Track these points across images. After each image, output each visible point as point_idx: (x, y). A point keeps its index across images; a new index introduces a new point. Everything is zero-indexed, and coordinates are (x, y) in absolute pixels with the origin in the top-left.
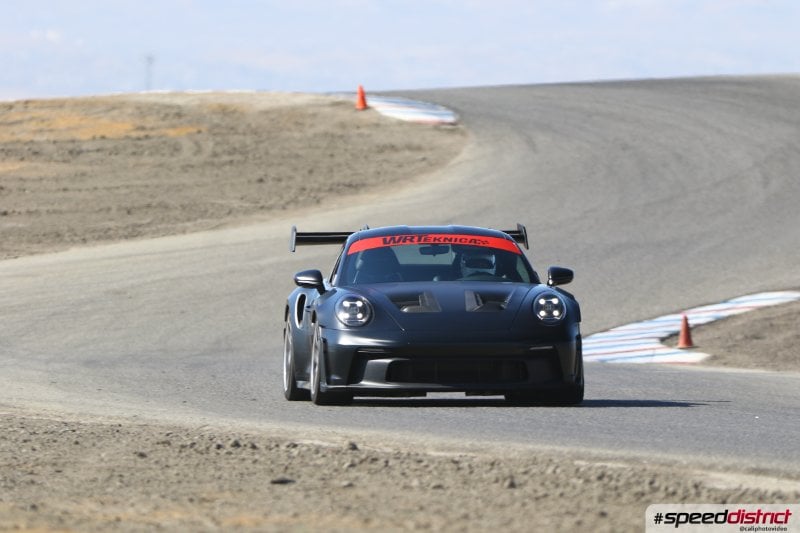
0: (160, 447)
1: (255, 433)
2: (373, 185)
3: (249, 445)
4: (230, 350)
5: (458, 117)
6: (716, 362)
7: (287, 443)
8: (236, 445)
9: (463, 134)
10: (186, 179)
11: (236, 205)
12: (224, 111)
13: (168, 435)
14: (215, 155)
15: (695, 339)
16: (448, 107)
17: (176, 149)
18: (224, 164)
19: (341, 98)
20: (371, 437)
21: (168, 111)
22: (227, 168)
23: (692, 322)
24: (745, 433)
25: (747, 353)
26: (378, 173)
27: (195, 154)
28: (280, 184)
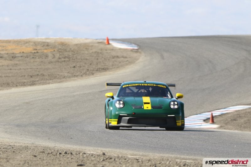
0: (41, 153)
1: (72, 149)
2: (111, 69)
3: (70, 153)
4: (63, 122)
5: (139, 47)
6: (222, 128)
7: (82, 153)
8: (66, 153)
9: (140, 53)
10: (50, 66)
11: (66, 75)
12: (63, 44)
13: (44, 149)
14: (60, 58)
15: (215, 120)
16: (135, 44)
17: (47, 56)
18: (63, 61)
19: (101, 41)
20: (109, 151)
21: (44, 44)
22: (63, 63)
23: (214, 115)
24: (231, 151)
25: (232, 125)
26: (113, 65)
27: (53, 58)
28: (81, 68)
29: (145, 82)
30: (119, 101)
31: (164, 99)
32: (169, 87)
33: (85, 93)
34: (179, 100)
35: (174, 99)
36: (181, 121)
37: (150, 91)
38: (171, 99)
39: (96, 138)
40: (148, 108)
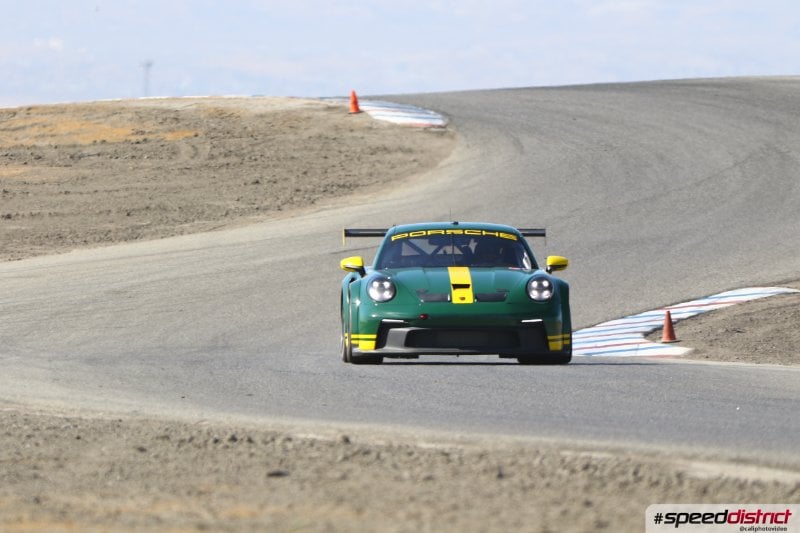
0: (160, 441)
1: (252, 427)
2: (367, 186)
3: (246, 439)
4: (226, 347)
5: (447, 120)
6: (698, 355)
7: (282, 437)
8: (233, 439)
9: (452, 137)
10: (184, 181)
11: (233, 207)
12: (221, 114)
13: (167, 430)
14: (212, 157)
15: (678, 334)
16: (437, 111)
17: (174, 152)
18: (221, 166)
19: (334, 103)
20: (363, 431)
21: (164, 116)
22: (224, 170)
23: (674, 317)
24: (726, 424)
25: (730, 347)
26: (371, 175)
27: (192, 158)
28: (275, 186)
29: (456, 223)
30: (381, 280)
31: (511, 273)
32: (528, 240)
33: (291, 261)
34: (557, 275)
35: (541, 271)
36: (560, 336)
37: (470, 250)
38: (531, 273)
39: (324, 391)
40: (463, 299)
